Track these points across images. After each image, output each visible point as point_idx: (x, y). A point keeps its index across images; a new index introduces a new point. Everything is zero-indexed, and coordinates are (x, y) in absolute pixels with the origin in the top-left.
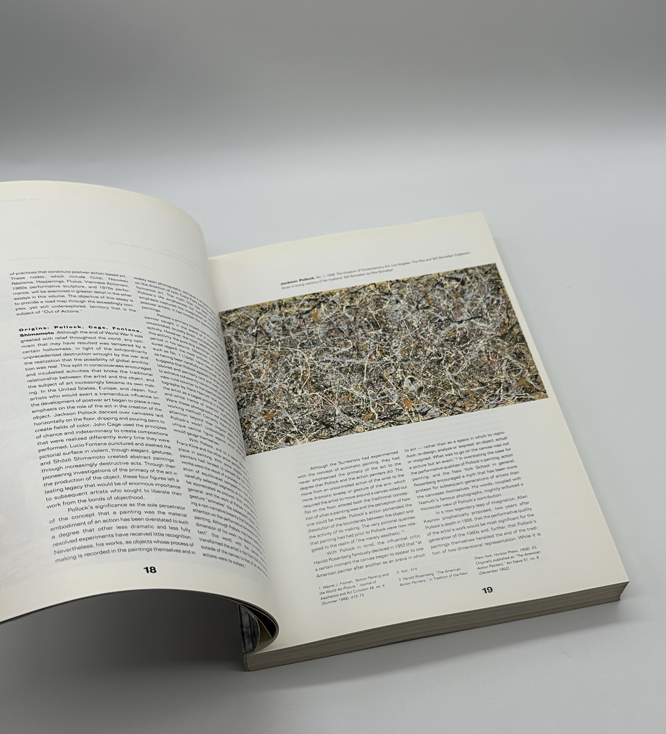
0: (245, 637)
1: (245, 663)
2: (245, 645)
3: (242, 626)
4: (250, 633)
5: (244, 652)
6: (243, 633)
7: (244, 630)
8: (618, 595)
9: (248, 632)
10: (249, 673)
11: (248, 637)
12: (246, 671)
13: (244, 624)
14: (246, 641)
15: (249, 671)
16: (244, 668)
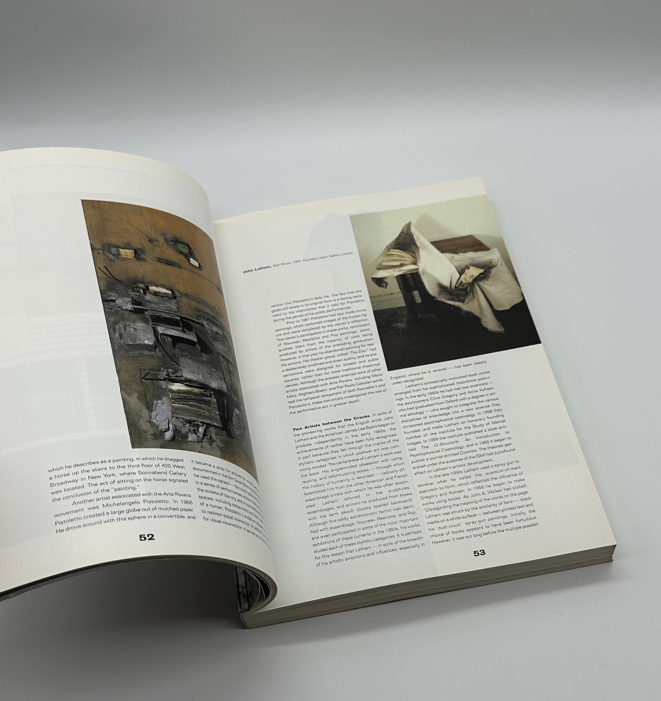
0: (241, 596)
1: (243, 621)
2: (240, 604)
3: (238, 586)
4: (245, 592)
5: (240, 611)
6: (239, 593)
7: (240, 589)
8: (609, 556)
9: (243, 592)
10: (248, 630)
11: (244, 596)
12: (245, 628)
13: (240, 584)
14: (242, 600)
15: (249, 628)
16: (243, 626)
